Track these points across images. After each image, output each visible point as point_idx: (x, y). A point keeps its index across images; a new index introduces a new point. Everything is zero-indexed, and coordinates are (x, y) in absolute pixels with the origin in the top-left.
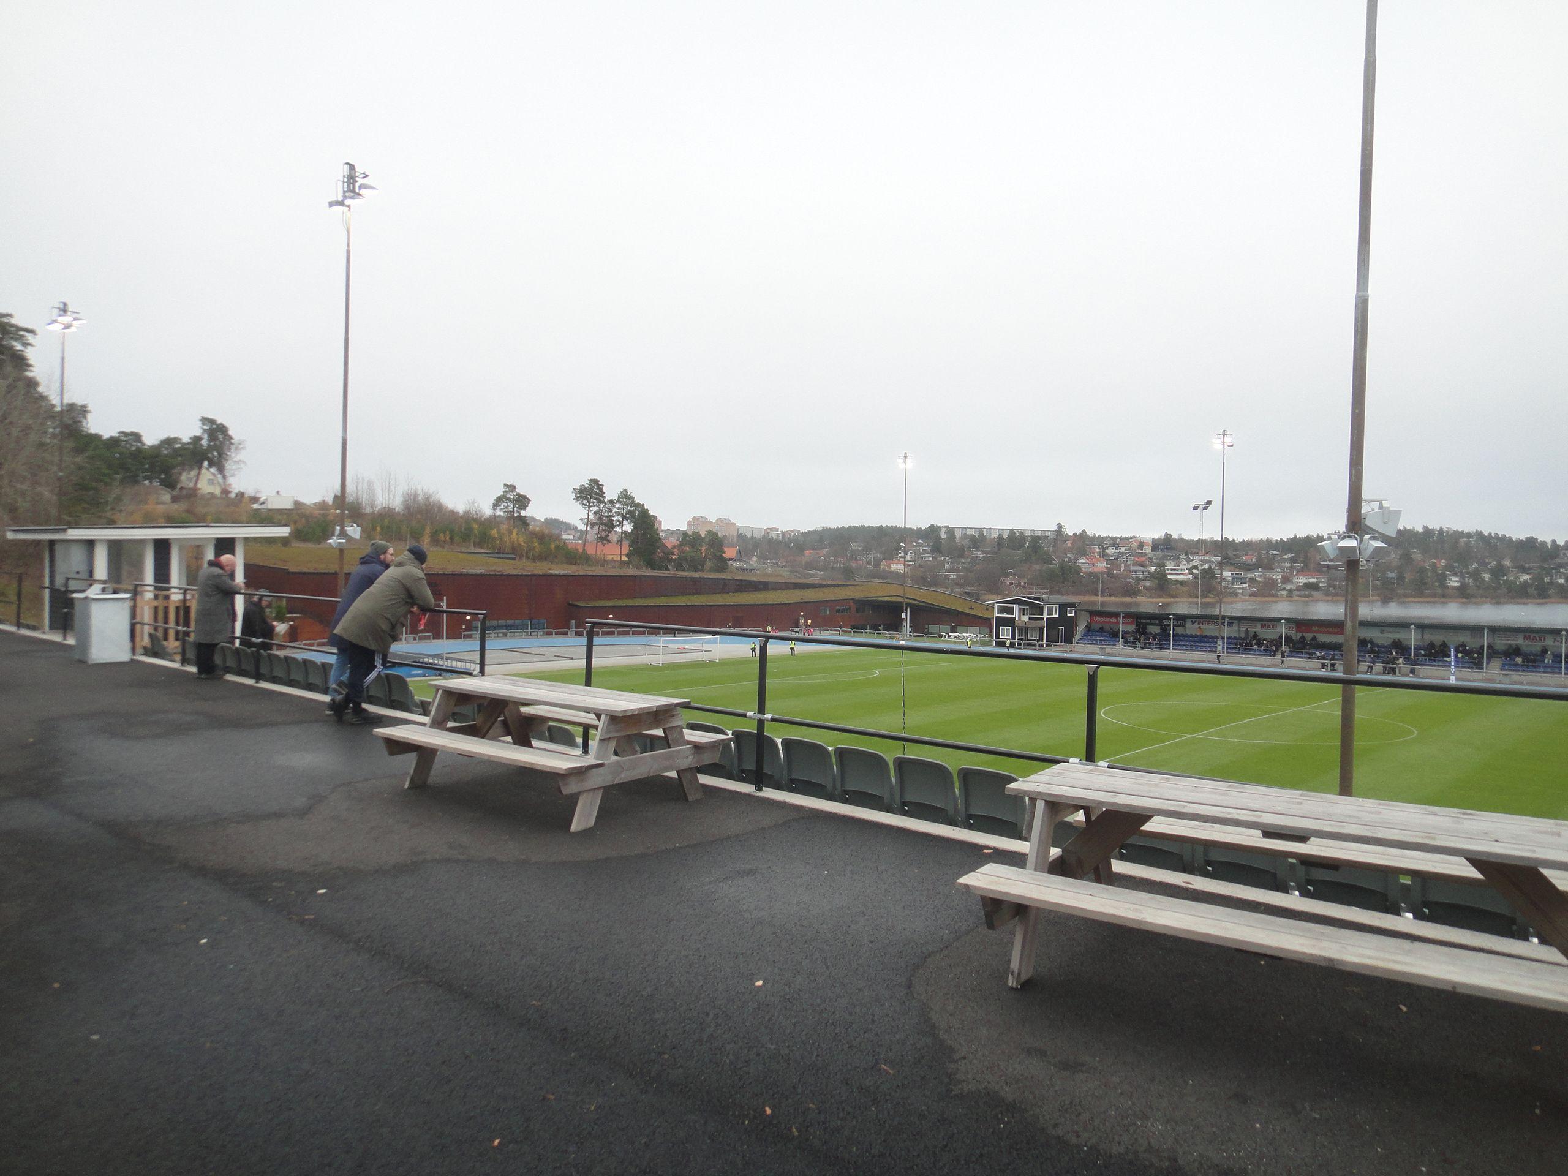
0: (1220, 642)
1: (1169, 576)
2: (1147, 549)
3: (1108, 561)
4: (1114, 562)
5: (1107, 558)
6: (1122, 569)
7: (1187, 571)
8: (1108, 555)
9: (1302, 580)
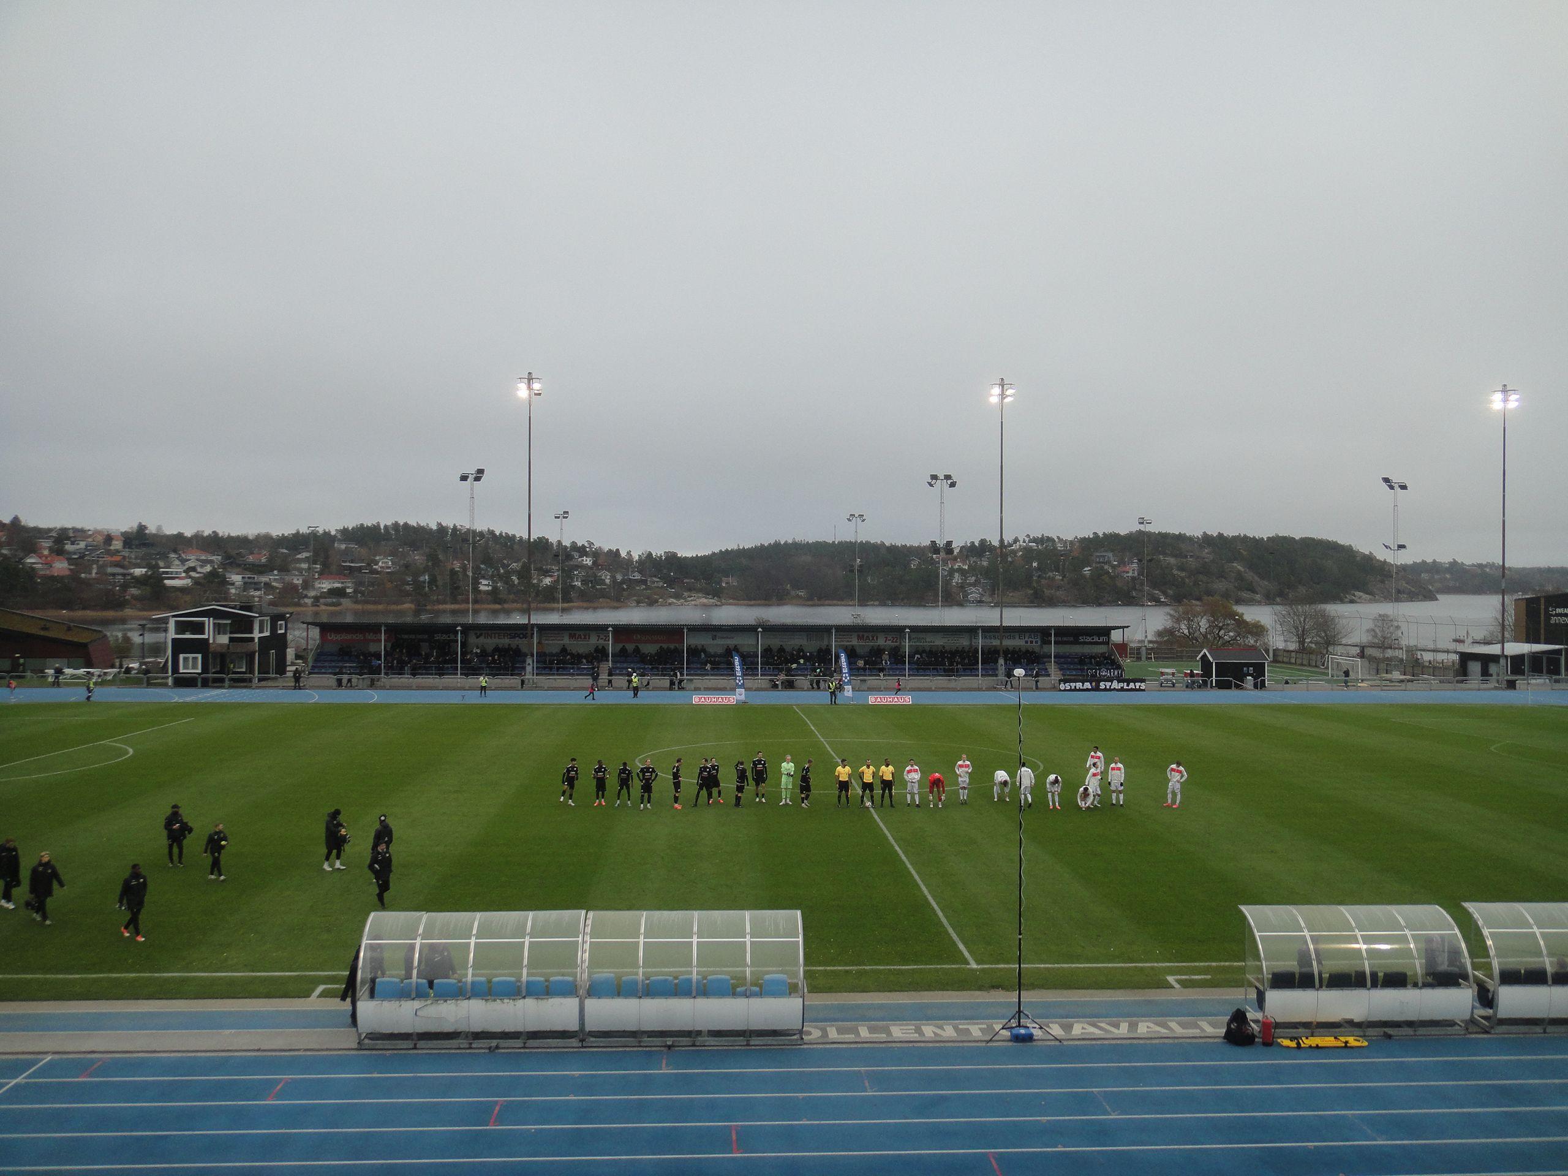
0: (529, 660)
1: (166, 582)
2: (117, 545)
3: (69, 560)
4: (79, 562)
5: (67, 556)
6: (94, 571)
7: (184, 575)
8: (69, 553)
9: (326, 585)
